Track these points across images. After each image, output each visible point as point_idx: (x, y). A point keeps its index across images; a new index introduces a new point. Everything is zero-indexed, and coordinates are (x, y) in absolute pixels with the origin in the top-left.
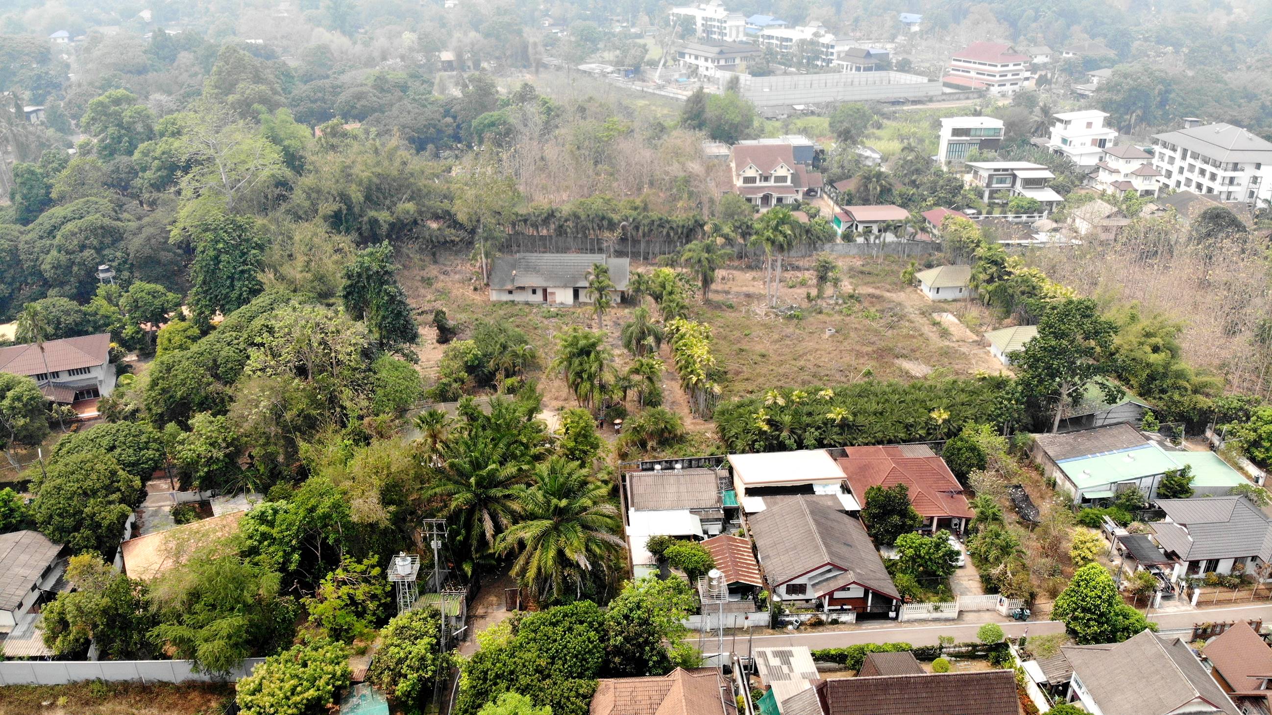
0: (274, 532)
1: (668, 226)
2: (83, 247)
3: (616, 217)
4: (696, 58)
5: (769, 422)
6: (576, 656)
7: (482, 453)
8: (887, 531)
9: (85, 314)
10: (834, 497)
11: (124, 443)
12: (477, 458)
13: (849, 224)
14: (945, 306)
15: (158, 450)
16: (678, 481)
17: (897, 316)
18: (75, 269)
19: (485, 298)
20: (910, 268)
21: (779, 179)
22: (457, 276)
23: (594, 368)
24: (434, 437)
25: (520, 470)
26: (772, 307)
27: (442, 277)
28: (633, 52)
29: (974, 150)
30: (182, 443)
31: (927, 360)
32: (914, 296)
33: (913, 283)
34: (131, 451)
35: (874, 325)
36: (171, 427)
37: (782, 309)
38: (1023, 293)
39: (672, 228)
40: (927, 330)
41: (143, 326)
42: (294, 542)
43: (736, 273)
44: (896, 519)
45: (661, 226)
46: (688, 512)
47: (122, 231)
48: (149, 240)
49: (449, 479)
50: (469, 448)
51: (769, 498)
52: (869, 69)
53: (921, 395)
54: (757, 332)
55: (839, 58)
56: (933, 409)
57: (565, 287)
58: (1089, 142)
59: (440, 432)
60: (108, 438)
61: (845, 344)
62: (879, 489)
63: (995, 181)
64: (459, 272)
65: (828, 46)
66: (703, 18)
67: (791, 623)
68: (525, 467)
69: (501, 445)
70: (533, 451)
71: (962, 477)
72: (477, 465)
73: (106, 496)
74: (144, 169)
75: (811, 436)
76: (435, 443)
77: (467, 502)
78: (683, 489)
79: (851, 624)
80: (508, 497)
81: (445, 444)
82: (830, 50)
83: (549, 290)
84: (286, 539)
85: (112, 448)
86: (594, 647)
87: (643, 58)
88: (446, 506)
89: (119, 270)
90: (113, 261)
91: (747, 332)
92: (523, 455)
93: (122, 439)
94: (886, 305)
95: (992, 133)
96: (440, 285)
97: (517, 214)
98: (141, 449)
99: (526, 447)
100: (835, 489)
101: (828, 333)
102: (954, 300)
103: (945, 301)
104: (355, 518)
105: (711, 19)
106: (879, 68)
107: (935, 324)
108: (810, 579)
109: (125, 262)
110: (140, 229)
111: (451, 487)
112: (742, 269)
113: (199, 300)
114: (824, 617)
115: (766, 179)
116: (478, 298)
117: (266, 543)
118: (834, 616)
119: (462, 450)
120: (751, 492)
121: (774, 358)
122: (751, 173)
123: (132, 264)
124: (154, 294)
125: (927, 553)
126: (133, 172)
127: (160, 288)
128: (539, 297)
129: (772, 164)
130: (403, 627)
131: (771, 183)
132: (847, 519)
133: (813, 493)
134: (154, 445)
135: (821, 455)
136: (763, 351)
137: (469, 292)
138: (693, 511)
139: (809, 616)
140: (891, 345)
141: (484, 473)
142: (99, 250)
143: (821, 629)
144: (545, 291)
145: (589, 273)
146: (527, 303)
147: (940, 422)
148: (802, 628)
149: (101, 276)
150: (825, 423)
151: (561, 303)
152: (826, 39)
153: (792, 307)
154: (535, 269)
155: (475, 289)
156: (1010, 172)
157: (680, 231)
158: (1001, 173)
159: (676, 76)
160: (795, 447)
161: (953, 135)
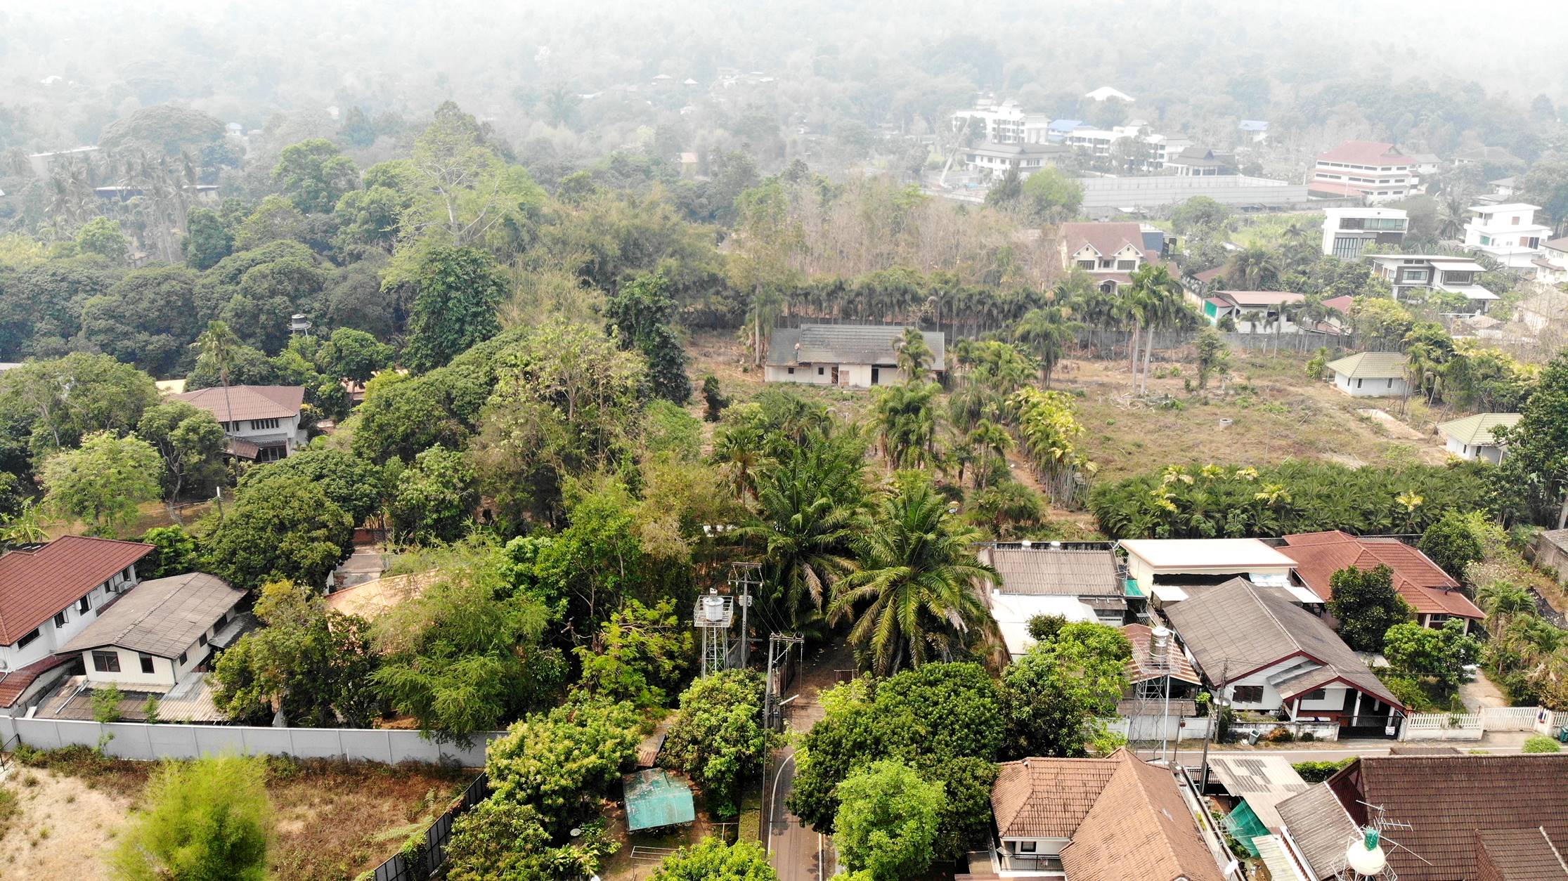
0: (537, 570)
1: (990, 302)
2: (273, 293)
3: (921, 292)
4: (990, 160)
5: (1173, 500)
6: (968, 726)
8: (1366, 629)
9: (272, 368)
10: (1281, 589)
11: (334, 472)
12: (798, 492)
13: (1228, 310)
14: (1372, 403)
15: (375, 486)
16: (1059, 559)
17: (1311, 413)
18: (263, 317)
19: (756, 379)
20: (1318, 357)
21: (1123, 264)
22: (721, 359)
23: (925, 428)
24: (745, 462)
25: (854, 513)
26: (1140, 396)
27: (703, 359)
28: (912, 152)
29: (1371, 244)
30: (408, 480)
31: (1364, 454)
32: (1325, 391)
33: (1322, 375)
34: (342, 482)
35: (1281, 418)
36: (394, 461)
37: (1154, 398)
38: (1485, 377)
39: (994, 305)
40: (1353, 425)
41: (343, 384)
42: (562, 583)
43: (1081, 363)
44: (1378, 611)
45: (981, 303)
46: (1076, 599)
47: (321, 279)
48: (356, 288)
51: (1189, 588)
52: (1211, 172)
53: (1378, 478)
54: (1123, 421)
55: (1170, 160)
56: (1399, 494)
57: (863, 364)
58: (1517, 241)
60: (314, 465)
61: (1249, 436)
62: (1352, 571)
63: (1405, 275)
64: (724, 354)
65: (1156, 147)
66: (995, 121)
67: (1246, 736)
68: (860, 510)
71: (1455, 571)
73: (309, 531)
74: (347, 222)
75: (1236, 519)
76: (746, 468)
77: (786, 548)
78: (1066, 570)
79: (1332, 742)
82: (1160, 152)
83: (842, 368)
84: (552, 579)
85: (318, 478)
86: (993, 717)
87: (924, 159)
89: (315, 324)
90: (309, 312)
91: (1111, 421)
93: (333, 467)
94: (1291, 399)
95: (1392, 225)
96: (700, 365)
97: (795, 287)
98: (354, 482)
99: (858, 492)
100: (1280, 582)
101: (1222, 424)
102: (1381, 398)
103: (1370, 397)
104: (647, 548)
105: (1005, 122)
106: (1223, 171)
107: (1362, 420)
108: (1269, 679)
109: (323, 316)
110: (345, 278)
111: (764, 529)
112: (1087, 359)
113: (418, 349)
114: (1292, 730)
115: (1107, 264)
116: (749, 379)
117: (522, 587)
118: (1308, 729)
120: (1160, 580)
121: (1154, 449)
122: (1087, 256)
123: (332, 320)
124: (362, 343)
125: (1435, 647)
126: (332, 229)
127: (369, 336)
128: (827, 378)
129: (1116, 245)
130: (713, 690)
131: (1114, 269)
132: (1304, 613)
133: (1250, 581)
134: (372, 480)
136: (1138, 441)
137: (738, 374)
138: (1083, 598)
139: (1271, 727)
140: (1312, 438)
141: (810, 509)
142: (293, 299)
143: (1289, 745)
144: (835, 369)
145: (900, 340)
146: (812, 385)
147: (1411, 508)
148: (1262, 743)
149: (295, 326)
150: (1254, 505)
151: (856, 386)
152: (1155, 139)
153: (1166, 397)
154: (823, 343)
155: (745, 370)
156: (1425, 264)
157: (1006, 308)
158: (1414, 265)
159: (965, 181)
160: (1213, 533)
161: (1342, 227)
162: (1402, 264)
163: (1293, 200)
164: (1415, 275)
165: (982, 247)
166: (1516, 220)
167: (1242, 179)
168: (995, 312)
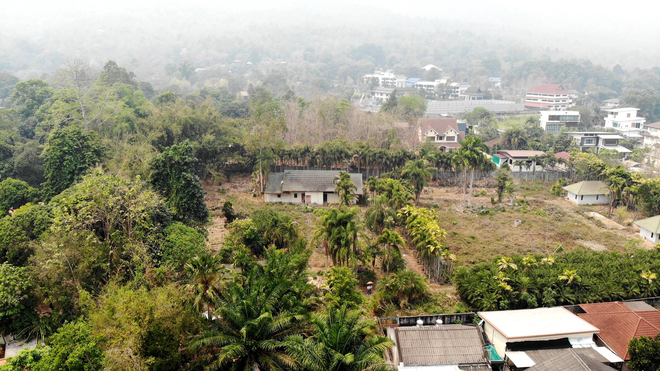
1: (386, 157)
3: (350, 153)
4: (381, 95)
5: (509, 283)
7: (255, 302)
10: (591, 350)
12: (248, 306)
13: (505, 160)
14: (590, 208)
16: (442, 336)
17: (560, 214)
19: (260, 201)
20: (558, 184)
21: (449, 138)
22: (242, 189)
23: (351, 235)
24: (206, 284)
25: (293, 320)
26: (468, 207)
27: (232, 189)
28: (347, 91)
29: (564, 127)
32: (563, 202)
35: (546, 219)
37: (475, 208)
39: (388, 159)
40: (585, 221)
43: (434, 189)
45: (381, 157)
46: (456, 367)
47: (12, 151)
48: (28, 155)
49: (220, 329)
50: (241, 295)
51: (532, 352)
52: (480, 98)
53: (623, 260)
54: (461, 222)
55: (461, 93)
57: (318, 191)
58: (630, 125)
59: (212, 279)
61: (532, 230)
63: (585, 141)
64: (244, 187)
65: (455, 88)
66: (383, 79)
68: (298, 317)
69: (274, 294)
70: (305, 301)
72: (248, 314)
75: (549, 294)
76: (207, 288)
77: (236, 354)
78: (448, 343)
80: (281, 350)
81: (216, 291)
82: (457, 90)
83: (306, 194)
87: (352, 94)
88: (216, 358)
91: (455, 222)
92: (295, 305)
94: (548, 207)
95: (572, 118)
96: (230, 194)
97: (284, 151)
99: (299, 297)
100: (589, 342)
101: (516, 224)
102: (594, 205)
103: (588, 205)
105: (387, 79)
107: (589, 218)
111: (220, 337)
112: (436, 186)
115: (441, 138)
116: (256, 201)
119: (234, 298)
120: (513, 346)
121: (482, 240)
122: (431, 134)
123: (16, 172)
124: (18, 187)
127: (24, 183)
128: (299, 200)
129: (445, 129)
131: (445, 141)
133: (571, 346)
135: (561, 312)
136: (472, 234)
137: (251, 198)
138: (462, 366)
140: (567, 231)
141: (255, 322)
144: (303, 195)
145: (337, 179)
146: (291, 204)
147: (651, 281)
150: (558, 283)
151: (315, 204)
152: (454, 84)
153: (482, 208)
154: (297, 180)
155: (255, 196)
156: (594, 136)
157: (394, 160)
158: (589, 136)
159: (371, 104)
160: (536, 305)
161: (549, 120)
162: (583, 136)
163: (518, 110)
164: (589, 141)
165: (380, 130)
166: (629, 115)
167: (493, 101)
168: (388, 162)
